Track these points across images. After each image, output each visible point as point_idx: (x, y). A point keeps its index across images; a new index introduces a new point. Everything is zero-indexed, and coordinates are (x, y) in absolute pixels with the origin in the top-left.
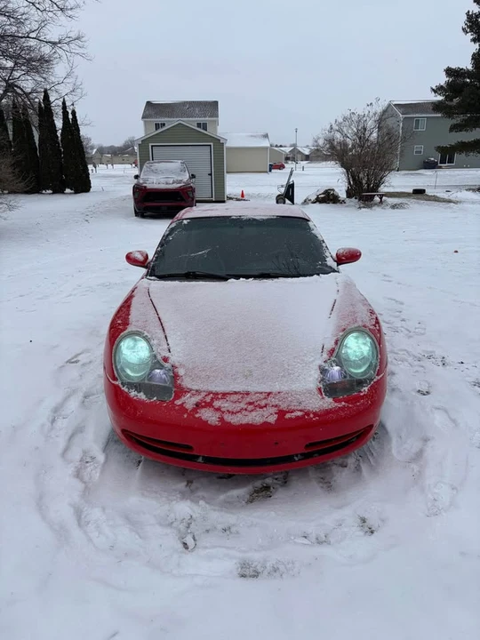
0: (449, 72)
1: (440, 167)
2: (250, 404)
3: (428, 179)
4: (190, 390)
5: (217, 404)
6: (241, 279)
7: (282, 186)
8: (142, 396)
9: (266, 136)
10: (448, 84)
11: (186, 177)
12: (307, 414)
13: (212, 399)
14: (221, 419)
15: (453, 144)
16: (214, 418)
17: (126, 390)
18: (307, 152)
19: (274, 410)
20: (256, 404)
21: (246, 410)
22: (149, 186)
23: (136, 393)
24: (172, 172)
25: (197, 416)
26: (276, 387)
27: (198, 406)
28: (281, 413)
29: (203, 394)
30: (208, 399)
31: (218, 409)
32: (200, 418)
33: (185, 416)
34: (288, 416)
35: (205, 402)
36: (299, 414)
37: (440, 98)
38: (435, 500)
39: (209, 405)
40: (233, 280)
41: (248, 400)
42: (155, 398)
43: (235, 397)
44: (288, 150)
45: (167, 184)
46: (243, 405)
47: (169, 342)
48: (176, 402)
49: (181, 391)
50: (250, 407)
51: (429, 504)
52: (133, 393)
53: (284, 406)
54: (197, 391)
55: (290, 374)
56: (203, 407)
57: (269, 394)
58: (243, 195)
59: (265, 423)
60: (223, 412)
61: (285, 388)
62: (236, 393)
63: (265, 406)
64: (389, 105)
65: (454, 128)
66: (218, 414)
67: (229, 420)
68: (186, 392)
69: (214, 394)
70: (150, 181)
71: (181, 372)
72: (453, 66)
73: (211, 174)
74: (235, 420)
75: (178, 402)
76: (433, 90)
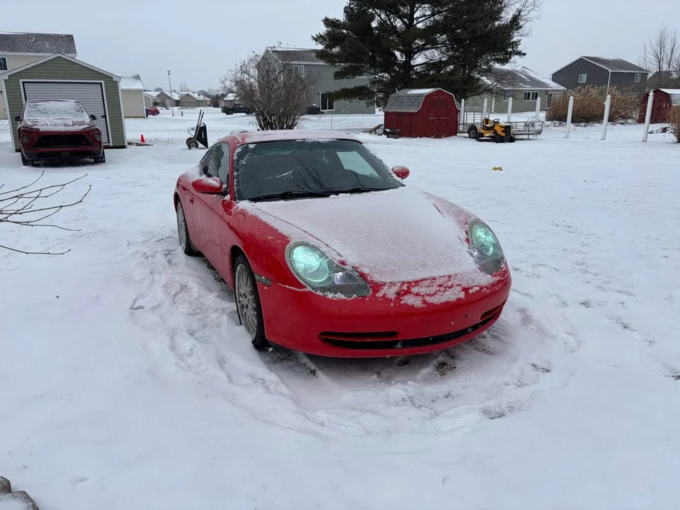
0: (327, 22)
1: (323, 113)
2: (441, 286)
3: (317, 124)
4: (384, 284)
5: (414, 290)
6: (341, 194)
7: (193, 129)
8: (340, 296)
9: (137, 77)
10: (328, 34)
11: (87, 119)
12: (481, 288)
13: (408, 287)
14: (424, 302)
15: (337, 90)
16: (418, 302)
17: (321, 294)
18: (176, 97)
19: (459, 288)
20: (445, 285)
21: (439, 291)
22: (42, 129)
23: (332, 294)
24: (66, 112)
25: (402, 302)
26: (452, 271)
27: (399, 295)
28: (466, 290)
29: (399, 285)
30: (405, 288)
31: (417, 295)
32: (406, 305)
33: (392, 305)
34: (471, 291)
35: (403, 290)
36: (478, 288)
37: (320, 47)
38: (565, 343)
39: (408, 292)
40: (333, 196)
41: (437, 283)
42: (355, 296)
43: (427, 283)
44: (155, 94)
45: (66, 125)
46: (435, 288)
47: (333, 247)
48: (377, 295)
49: (377, 287)
50: (442, 289)
51: (563, 347)
52: (330, 296)
53: (465, 285)
54: (391, 283)
55: (454, 260)
56: (403, 295)
57: (450, 276)
58: (143, 140)
59: (458, 299)
60: (423, 296)
61: (458, 271)
62: (425, 279)
63: (452, 286)
64: (267, 51)
65: (338, 75)
66: (420, 299)
67: (431, 302)
68: (381, 285)
69: (407, 283)
70: (43, 123)
71: (366, 271)
72: (330, 17)
73: (105, 116)
74: (437, 300)
75: (380, 295)
76: (314, 38)
